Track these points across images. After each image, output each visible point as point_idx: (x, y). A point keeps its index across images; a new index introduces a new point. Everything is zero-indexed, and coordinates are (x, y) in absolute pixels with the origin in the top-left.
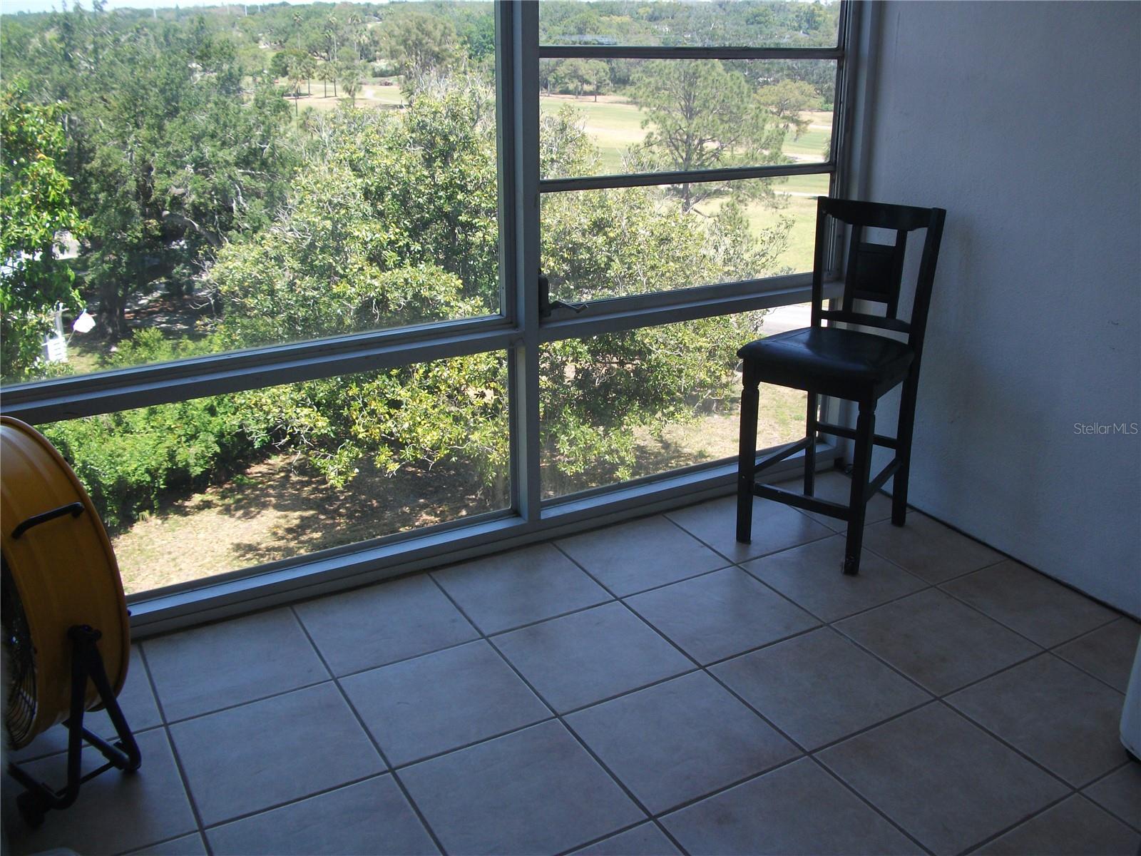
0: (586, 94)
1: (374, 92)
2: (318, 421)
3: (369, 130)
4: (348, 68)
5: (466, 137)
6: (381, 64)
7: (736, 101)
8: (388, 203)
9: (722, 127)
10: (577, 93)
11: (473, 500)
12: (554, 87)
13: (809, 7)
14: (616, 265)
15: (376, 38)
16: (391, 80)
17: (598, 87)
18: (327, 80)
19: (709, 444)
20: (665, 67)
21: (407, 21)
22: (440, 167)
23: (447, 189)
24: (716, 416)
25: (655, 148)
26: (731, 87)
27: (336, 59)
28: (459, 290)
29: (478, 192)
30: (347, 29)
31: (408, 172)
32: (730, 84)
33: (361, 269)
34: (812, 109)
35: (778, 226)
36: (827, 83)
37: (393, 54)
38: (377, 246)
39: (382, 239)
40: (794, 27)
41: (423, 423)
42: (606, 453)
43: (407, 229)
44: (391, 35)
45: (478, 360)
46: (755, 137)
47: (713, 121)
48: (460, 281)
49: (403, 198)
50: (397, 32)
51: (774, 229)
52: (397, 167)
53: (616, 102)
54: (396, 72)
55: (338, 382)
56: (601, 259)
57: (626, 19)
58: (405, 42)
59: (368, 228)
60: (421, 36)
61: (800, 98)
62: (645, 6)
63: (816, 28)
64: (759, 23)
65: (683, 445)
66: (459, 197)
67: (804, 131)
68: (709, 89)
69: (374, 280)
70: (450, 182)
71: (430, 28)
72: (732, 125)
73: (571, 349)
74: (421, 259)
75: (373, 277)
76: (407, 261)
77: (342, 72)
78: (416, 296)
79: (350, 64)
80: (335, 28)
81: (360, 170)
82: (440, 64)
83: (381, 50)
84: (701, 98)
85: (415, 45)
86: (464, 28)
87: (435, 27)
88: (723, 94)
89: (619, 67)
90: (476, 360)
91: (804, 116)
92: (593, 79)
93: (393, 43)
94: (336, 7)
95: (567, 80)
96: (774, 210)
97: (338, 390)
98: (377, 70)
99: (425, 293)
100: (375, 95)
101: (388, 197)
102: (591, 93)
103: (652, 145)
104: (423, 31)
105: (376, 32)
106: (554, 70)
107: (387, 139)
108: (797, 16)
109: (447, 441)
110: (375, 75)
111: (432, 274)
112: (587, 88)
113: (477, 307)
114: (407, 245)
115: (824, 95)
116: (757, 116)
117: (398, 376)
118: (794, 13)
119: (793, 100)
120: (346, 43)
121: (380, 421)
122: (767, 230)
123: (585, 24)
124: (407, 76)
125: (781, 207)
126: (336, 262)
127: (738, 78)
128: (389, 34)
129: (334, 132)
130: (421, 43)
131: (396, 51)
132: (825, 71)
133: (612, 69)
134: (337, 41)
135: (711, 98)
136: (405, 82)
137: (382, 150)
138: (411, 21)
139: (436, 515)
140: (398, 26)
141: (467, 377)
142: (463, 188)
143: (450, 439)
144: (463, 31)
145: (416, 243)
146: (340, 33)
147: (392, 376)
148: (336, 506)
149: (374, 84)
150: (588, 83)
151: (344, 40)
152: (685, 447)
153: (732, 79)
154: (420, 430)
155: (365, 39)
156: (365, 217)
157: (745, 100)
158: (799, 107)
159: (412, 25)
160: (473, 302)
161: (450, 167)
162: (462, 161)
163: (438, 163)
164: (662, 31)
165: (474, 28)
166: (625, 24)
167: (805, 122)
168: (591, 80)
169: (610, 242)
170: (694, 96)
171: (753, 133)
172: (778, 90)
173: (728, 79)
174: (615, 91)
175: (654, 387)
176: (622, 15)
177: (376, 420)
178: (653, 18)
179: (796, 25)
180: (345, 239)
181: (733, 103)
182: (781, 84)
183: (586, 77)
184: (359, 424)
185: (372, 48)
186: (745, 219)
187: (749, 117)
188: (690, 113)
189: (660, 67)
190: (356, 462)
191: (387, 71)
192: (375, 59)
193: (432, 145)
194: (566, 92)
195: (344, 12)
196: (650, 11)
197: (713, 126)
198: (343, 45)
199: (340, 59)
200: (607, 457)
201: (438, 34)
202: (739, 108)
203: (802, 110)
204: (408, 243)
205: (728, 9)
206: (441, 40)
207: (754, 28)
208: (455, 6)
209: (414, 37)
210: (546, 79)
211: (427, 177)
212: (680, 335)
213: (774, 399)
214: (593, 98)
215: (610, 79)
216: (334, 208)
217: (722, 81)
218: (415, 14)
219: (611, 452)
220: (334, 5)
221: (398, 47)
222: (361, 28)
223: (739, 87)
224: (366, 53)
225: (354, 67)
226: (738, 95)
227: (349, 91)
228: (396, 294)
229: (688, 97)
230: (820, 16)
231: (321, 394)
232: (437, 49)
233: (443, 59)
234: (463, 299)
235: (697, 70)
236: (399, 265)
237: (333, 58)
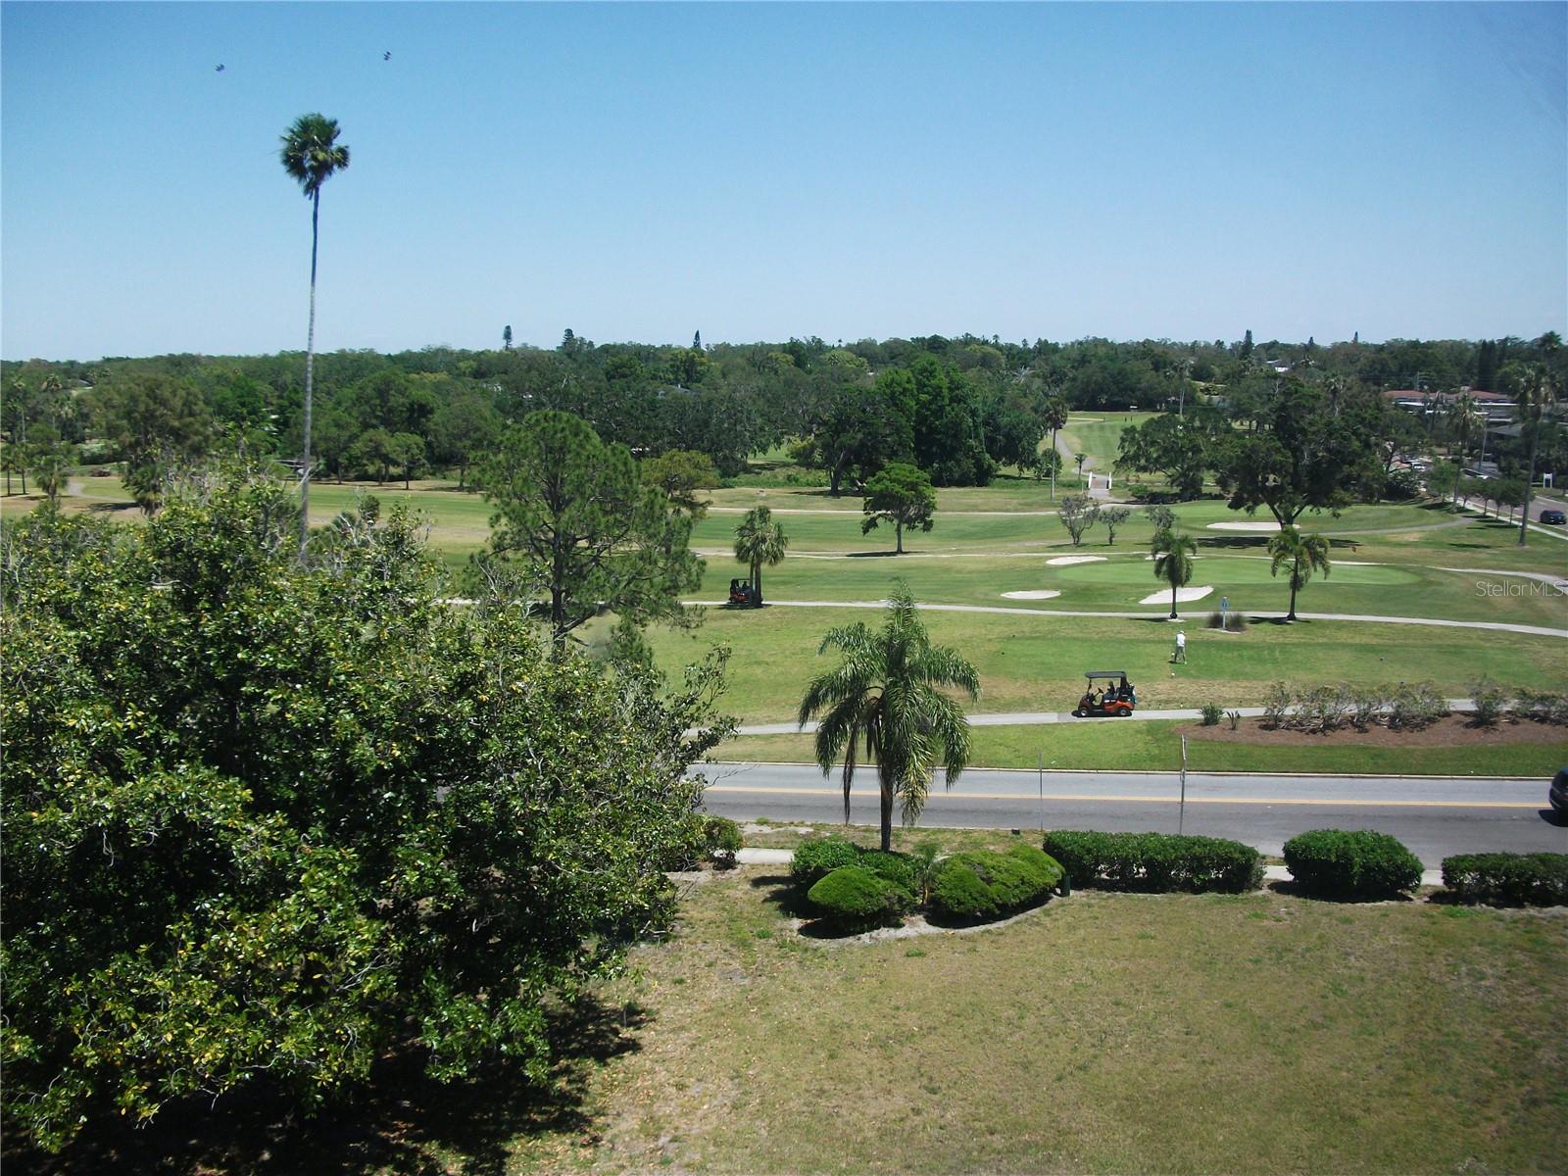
0: (393, 479)
1: (83, 485)
2: (13, 1042)
3: (88, 556)
4: (43, 453)
5: (248, 561)
6: (94, 446)
7: (621, 483)
8: (120, 670)
9: (603, 520)
10: (379, 478)
11: (279, 1132)
12: (347, 471)
13: (687, 353)
14: (494, 742)
15: (85, 411)
16: (108, 468)
17: (410, 469)
18: (11, 471)
19: (640, 991)
20: (519, 441)
21: (132, 385)
22: (207, 610)
23: (220, 643)
24: (643, 945)
25: (510, 554)
26: (614, 465)
27: (24, 441)
28: (247, 806)
29: (271, 647)
30: (40, 397)
31: (154, 620)
32: (612, 460)
33: (81, 782)
34: (710, 486)
35: (708, 659)
36: (721, 450)
37: (112, 432)
38: (106, 741)
39: (114, 728)
40: (669, 380)
41: (196, 1031)
42: (501, 1041)
43: (154, 710)
44: (108, 405)
45: (285, 917)
46: (651, 531)
47: (592, 513)
48: (249, 791)
49: (146, 659)
50: (117, 400)
51: (702, 663)
52: (137, 614)
53: (436, 489)
54: (115, 457)
55: (45, 969)
56: (467, 735)
57: (442, 376)
58: (128, 415)
59: (89, 713)
60: (152, 406)
61: (693, 473)
62: (468, 359)
63: (698, 381)
64: (624, 376)
65: (602, 997)
66: (239, 655)
67: (702, 517)
68: (583, 470)
69: (103, 798)
70: (225, 633)
71: (166, 393)
72: (618, 516)
73: (432, 881)
74: (180, 756)
75: (101, 794)
76: (156, 762)
77: (35, 460)
78: (178, 820)
79: (46, 447)
80: (23, 396)
81: (73, 618)
82: (180, 444)
83: (93, 426)
84: (572, 481)
85: (145, 419)
86: (213, 394)
87: (174, 393)
88: (603, 475)
89: (438, 441)
90: (281, 917)
91: (700, 495)
92: (403, 459)
93: (112, 417)
94: (24, 368)
95: (365, 462)
96: (685, 630)
97: (46, 981)
98: (86, 455)
99: (191, 814)
100: (85, 490)
101: (120, 658)
102: (400, 478)
103: (505, 549)
104: (155, 399)
105: (83, 400)
106: (345, 448)
107: (118, 568)
108: (672, 366)
109: (241, 1056)
110: (84, 461)
111: (203, 783)
112: (393, 470)
113: (278, 829)
114: (156, 736)
115: (720, 467)
116: (652, 502)
117: (149, 954)
118: (666, 362)
119: (684, 476)
120: (40, 418)
121: (122, 1035)
122: (693, 666)
123: (388, 384)
124: (132, 463)
125: (693, 625)
126: (37, 771)
127: (622, 452)
128: (105, 403)
129: (29, 559)
130: (152, 416)
131: (117, 427)
132: (718, 436)
133: (429, 445)
134: (26, 415)
135: (587, 481)
136: (130, 472)
137: (111, 586)
138: (138, 385)
139: (220, 1167)
140: (119, 392)
141: (267, 946)
142: (245, 641)
143: (244, 1054)
144: (213, 398)
145: (171, 733)
146: (31, 403)
147: (139, 955)
148: (46, 1168)
149: (82, 475)
150: (396, 464)
151: (37, 413)
152: (604, 1000)
153: (614, 455)
154: (191, 1041)
155: (67, 411)
156: (84, 697)
157: (635, 480)
158: (692, 483)
159: (139, 391)
160: (271, 821)
161: (225, 610)
162: (243, 599)
163: (203, 604)
164: (493, 392)
165: (228, 393)
166: (444, 383)
167: (702, 505)
168: (400, 460)
169: (479, 707)
170: (562, 479)
171: (648, 527)
172: (663, 464)
173: (609, 453)
174: (433, 474)
175: (562, 924)
176: (436, 372)
177: (114, 1033)
178: (479, 374)
179: (672, 377)
180: (52, 732)
181: (619, 487)
182: (665, 456)
183: (393, 456)
184: (85, 1043)
185: (79, 424)
186: (646, 646)
187: (642, 503)
188: (558, 504)
189: (512, 441)
190: (80, 1104)
191: (101, 456)
192: (83, 440)
193: (191, 576)
194: (364, 477)
195: (36, 374)
196: (474, 364)
197: (593, 520)
198: (35, 420)
199: (31, 440)
200: (504, 1047)
201: (177, 403)
202: (626, 492)
203: (697, 488)
204: (157, 732)
205: (580, 359)
206: (182, 411)
207: (618, 383)
208: (199, 364)
209: (142, 408)
210: (336, 460)
211: (186, 627)
212: (599, 842)
213: (724, 909)
214: (403, 484)
215: (426, 458)
216: (33, 686)
217: (601, 457)
218: (145, 375)
219: (507, 1038)
220: (21, 364)
221: (118, 422)
222: (61, 396)
223: (625, 464)
224: (72, 432)
225: (52, 451)
226: (624, 475)
227: (46, 487)
228: (141, 817)
229: (554, 481)
230: (702, 364)
231: (17, 993)
232: (176, 424)
233: (186, 437)
234: (253, 818)
235: (564, 442)
236: (145, 769)
237: (20, 439)
